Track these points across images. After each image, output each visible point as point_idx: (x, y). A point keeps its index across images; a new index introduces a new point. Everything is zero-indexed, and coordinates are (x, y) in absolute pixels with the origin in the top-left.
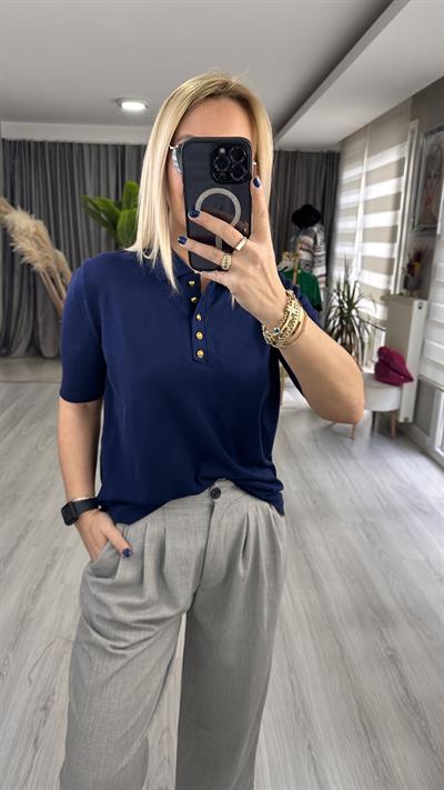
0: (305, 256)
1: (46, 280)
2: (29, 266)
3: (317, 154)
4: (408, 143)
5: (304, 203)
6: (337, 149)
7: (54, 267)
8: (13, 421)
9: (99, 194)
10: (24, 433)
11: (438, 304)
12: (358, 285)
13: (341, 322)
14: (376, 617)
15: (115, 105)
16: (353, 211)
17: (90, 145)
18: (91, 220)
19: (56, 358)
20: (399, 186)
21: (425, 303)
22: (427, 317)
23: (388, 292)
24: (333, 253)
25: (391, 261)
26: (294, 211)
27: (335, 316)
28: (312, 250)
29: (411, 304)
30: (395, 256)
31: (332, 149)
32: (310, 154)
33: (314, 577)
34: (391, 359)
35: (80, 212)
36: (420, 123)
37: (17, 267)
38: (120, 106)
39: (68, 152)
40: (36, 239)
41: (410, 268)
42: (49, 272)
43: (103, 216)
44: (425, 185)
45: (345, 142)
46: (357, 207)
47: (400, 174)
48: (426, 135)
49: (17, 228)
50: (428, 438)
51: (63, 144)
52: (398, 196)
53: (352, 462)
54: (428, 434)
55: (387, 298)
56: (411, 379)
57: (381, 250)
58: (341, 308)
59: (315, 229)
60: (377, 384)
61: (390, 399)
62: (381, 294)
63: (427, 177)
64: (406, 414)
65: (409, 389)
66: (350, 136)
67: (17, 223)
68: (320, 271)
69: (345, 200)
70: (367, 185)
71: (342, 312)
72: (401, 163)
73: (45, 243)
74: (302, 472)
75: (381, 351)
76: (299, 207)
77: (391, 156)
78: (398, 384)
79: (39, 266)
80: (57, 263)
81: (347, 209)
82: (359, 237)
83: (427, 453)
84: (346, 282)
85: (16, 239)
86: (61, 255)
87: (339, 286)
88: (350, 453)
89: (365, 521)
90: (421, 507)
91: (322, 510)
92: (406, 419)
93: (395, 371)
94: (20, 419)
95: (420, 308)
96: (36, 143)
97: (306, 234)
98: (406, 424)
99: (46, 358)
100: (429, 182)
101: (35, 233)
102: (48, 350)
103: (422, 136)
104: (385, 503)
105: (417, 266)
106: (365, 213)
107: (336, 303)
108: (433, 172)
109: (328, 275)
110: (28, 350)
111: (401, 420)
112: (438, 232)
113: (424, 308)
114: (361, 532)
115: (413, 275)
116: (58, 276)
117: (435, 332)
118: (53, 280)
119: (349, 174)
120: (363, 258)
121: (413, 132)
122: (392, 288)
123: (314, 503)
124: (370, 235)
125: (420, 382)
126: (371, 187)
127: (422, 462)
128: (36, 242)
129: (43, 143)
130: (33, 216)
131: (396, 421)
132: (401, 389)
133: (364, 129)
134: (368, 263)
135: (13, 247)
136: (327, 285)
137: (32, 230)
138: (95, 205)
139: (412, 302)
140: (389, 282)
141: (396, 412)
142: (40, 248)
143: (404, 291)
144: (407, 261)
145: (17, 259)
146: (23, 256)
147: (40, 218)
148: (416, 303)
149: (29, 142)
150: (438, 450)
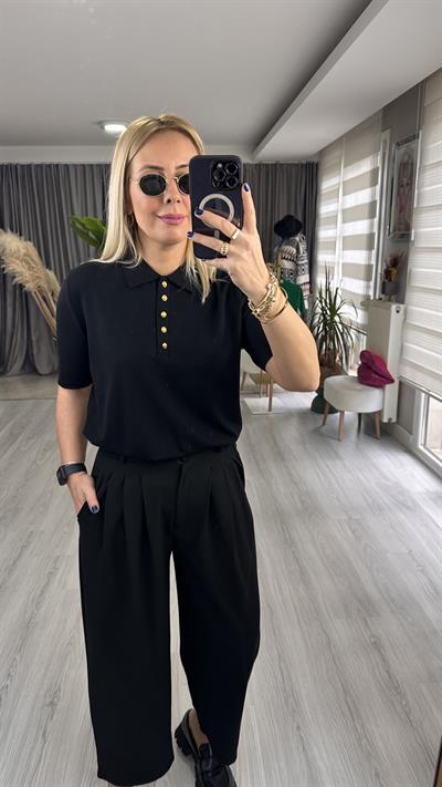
0: (288, 265)
1: (38, 299)
2: (21, 287)
3: (297, 165)
4: (380, 153)
5: (285, 214)
6: (315, 160)
7: (46, 286)
8: (12, 437)
9: (87, 215)
10: (22, 449)
11: (414, 308)
12: (339, 291)
13: (324, 328)
14: (361, 606)
15: (98, 127)
16: (333, 220)
17: (75, 166)
18: (80, 240)
19: (51, 374)
20: (374, 195)
21: (402, 306)
22: (405, 319)
23: (368, 297)
24: (316, 262)
25: (369, 267)
26: (277, 220)
27: (319, 323)
28: (295, 260)
29: (389, 309)
30: (373, 262)
31: (311, 160)
32: (290, 166)
33: (302, 572)
34: (373, 362)
35: (69, 232)
36: (391, 134)
37: (9, 288)
38: (103, 128)
39: (53, 174)
40: (26, 259)
41: (387, 273)
42: (40, 292)
43: (91, 234)
44: (398, 194)
45: (322, 153)
46: (337, 216)
47: (374, 183)
48: (398, 144)
49: (7, 251)
50: (411, 437)
51: (49, 166)
52: (373, 204)
53: (338, 462)
54: (411, 433)
55: (366, 304)
56: (393, 381)
57: (360, 257)
58: (324, 315)
59: (298, 239)
60: (360, 387)
61: (374, 401)
62: (361, 300)
63: (400, 185)
64: (389, 415)
65: (391, 390)
66: (327, 147)
67: (7, 245)
68: (304, 279)
69: (325, 209)
70: (344, 195)
71: (325, 317)
72: (374, 172)
73: (35, 263)
74: (291, 475)
75: (363, 355)
76: (281, 218)
77: (365, 167)
78: (380, 386)
79: (30, 286)
80: (48, 282)
81: (328, 218)
82: (339, 245)
83: (410, 450)
84: (328, 290)
85: (7, 261)
86: (51, 274)
87: (320, 293)
88: (336, 453)
89: (350, 518)
90: (404, 502)
91: (310, 509)
92: (390, 419)
93: (376, 373)
94: (18, 436)
95: (398, 312)
96: (22, 166)
97: (288, 244)
98: (389, 423)
99: (41, 375)
100: (402, 190)
101: (25, 255)
102: (43, 367)
103: (394, 146)
104: (370, 501)
105: (394, 271)
106: (344, 222)
107: (319, 310)
108: (405, 180)
109: (312, 282)
110: (23, 367)
111: (385, 420)
112: (412, 239)
113: (401, 312)
114: (348, 529)
115: (390, 280)
116: (50, 295)
117: (412, 335)
118: (44, 299)
119: (327, 184)
120: (343, 264)
121: (385, 142)
122: (371, 293)
123: (302, 503)
124: (349, 243)
125: (401, 383)
126: (348, 197)
127: (405, 459)
128: (27, 263)
129: (29, 166)
130: (23, 238)
131: (381, 422)
132: (384, 390)
133: (340, 140)
134: (349, 270)
135: (4, 269)
136: (311, 292)
137: (23, 251)
138: (83, 225)
139: (390, 306)
140: (368, 287)
141: (380, 413)
142: (31, 268)
143: (383, 296)
144: (385, 267)
145: (9, 279)
146: (14, 277)
147: (30, 240)
148: (394, 307)
149: (16, 166)
150: (421, 448)
